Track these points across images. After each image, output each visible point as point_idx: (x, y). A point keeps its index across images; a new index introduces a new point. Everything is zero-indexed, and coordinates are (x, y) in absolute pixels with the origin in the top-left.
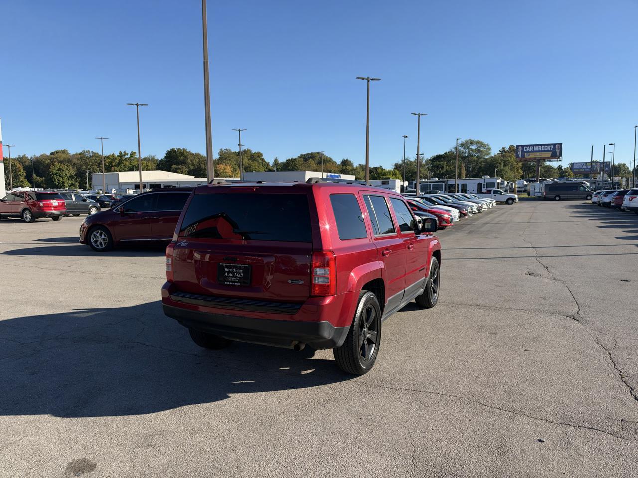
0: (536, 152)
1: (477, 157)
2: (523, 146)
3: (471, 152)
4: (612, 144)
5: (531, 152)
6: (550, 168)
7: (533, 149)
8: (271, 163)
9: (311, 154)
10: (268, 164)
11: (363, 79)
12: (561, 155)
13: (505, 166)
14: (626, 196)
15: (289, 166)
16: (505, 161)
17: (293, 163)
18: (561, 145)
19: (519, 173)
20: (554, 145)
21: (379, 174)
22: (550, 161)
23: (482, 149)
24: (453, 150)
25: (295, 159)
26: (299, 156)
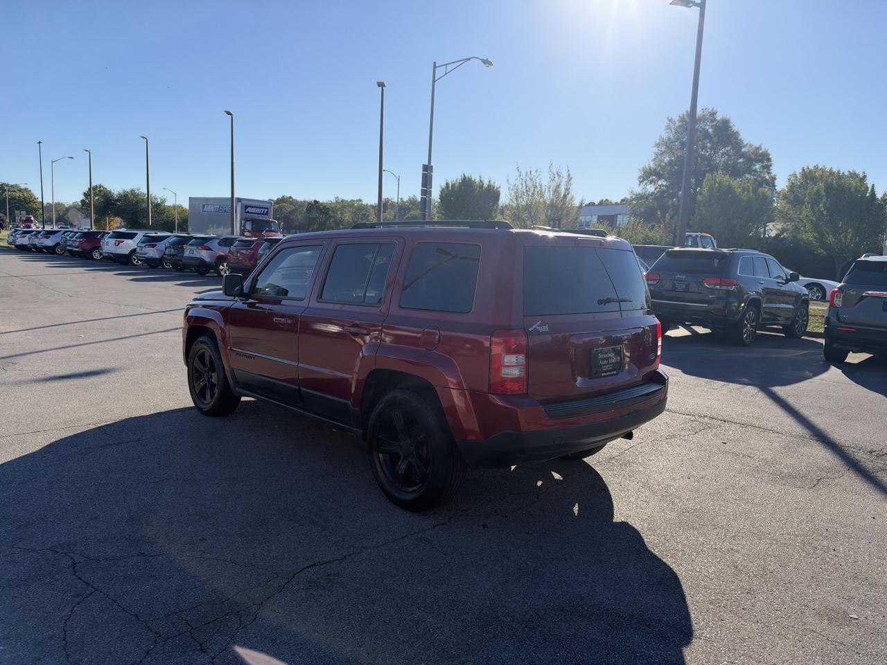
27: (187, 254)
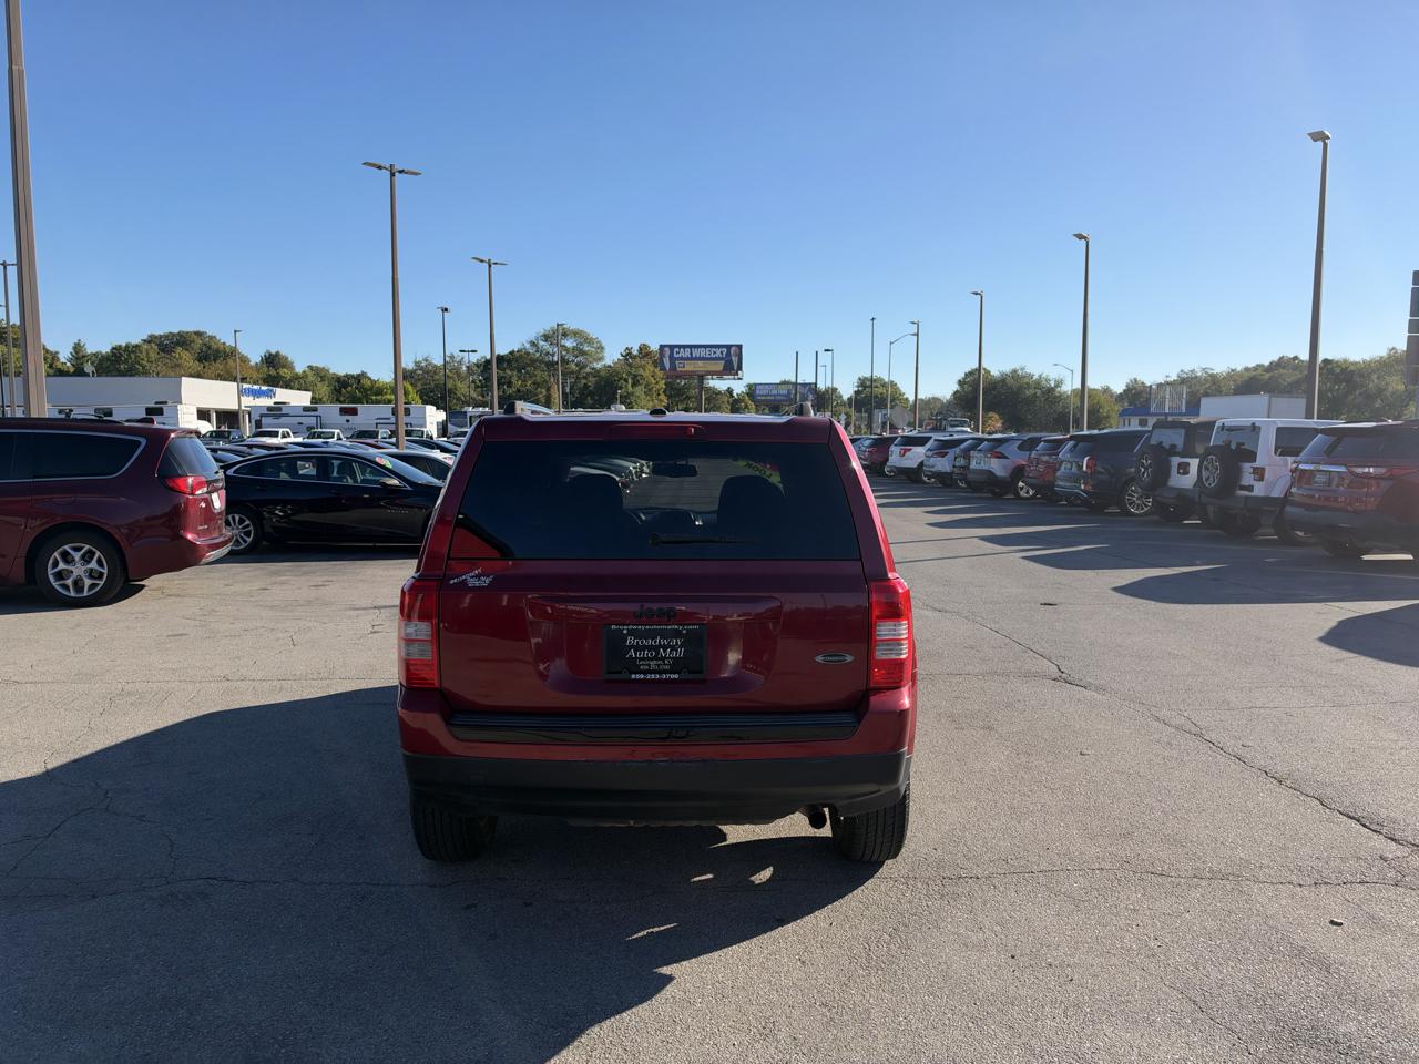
0: (696, 359)
1: (577, 365)
2: (672, 347)
3: (564, 353)
4: (828, 350)
5: (687, 359)
6: (716, 393)
7: (691, 354)
8: (65, 355)
9: (180, 334)
10: (55, 356)
11: (380, 168)
12: (740, 368)
13: (634, 385)
14: (893, 448)
15: (119, 363)
16: (635, 376)
17: (133, 356)
18: (740, 347)
19: (661, 401)
20: (729, 347)
21: (365, 390)
22: (721, 378)
23: (586, 349)
24: (528, 346)
25: (137, 346)
26: (145, 338)
27: (973, 465)
